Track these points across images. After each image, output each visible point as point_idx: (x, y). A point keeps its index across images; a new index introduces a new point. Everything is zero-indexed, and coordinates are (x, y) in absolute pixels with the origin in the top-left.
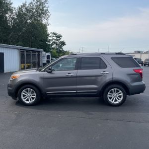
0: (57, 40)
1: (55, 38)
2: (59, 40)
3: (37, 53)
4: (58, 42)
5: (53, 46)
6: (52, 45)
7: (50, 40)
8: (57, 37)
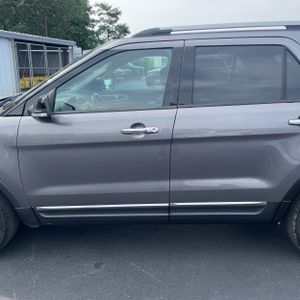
0: (111, 22)
1: (106, 17)
2: (116, 21)
3: (60, 51)
4: (112, 27)
5: (101, 37)
6: (98, 33)
7: (93, 21)
8: (109, 14)
